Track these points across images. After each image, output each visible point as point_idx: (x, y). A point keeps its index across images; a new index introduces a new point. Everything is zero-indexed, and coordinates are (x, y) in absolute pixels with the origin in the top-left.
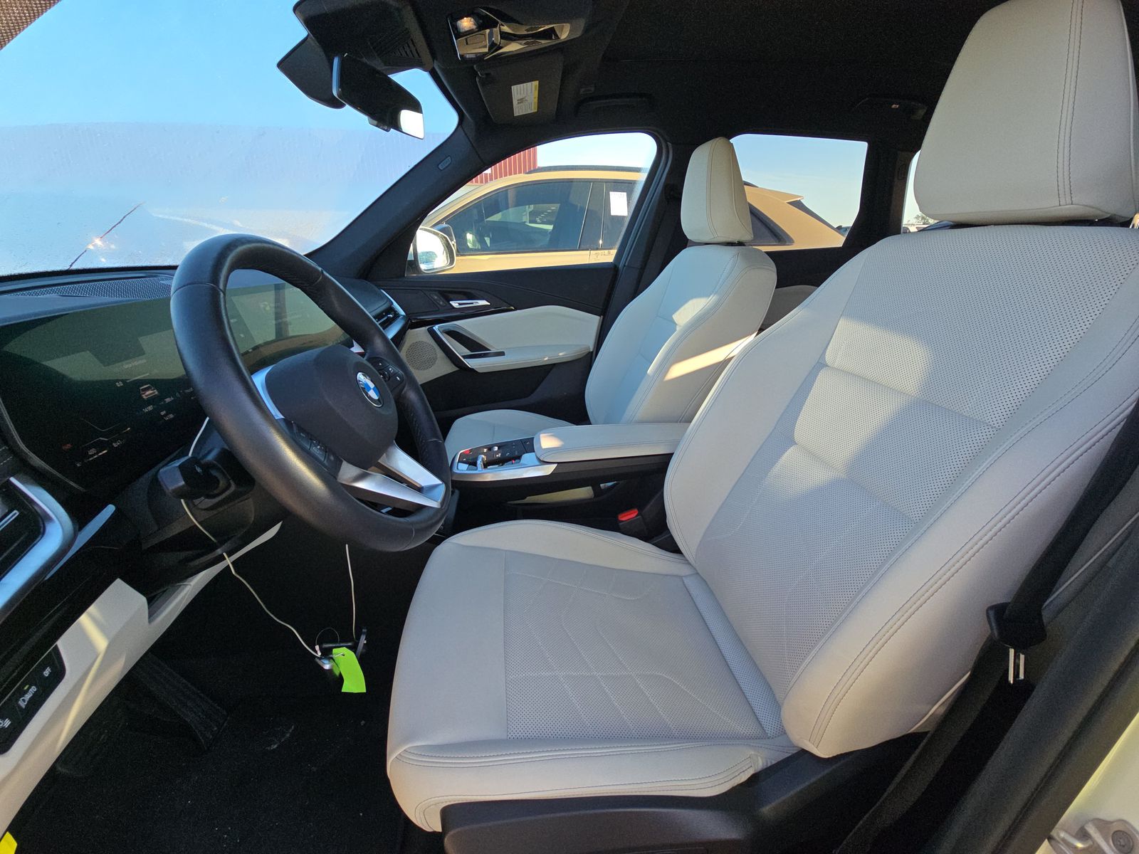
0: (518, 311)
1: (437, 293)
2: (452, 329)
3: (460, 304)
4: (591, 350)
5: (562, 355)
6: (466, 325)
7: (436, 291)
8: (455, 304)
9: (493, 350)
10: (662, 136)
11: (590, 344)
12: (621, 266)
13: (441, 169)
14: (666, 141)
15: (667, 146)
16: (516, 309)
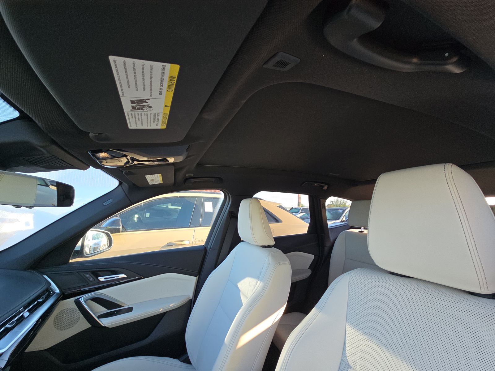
0: (146, 279)
1: (90, 273)
2: (96, 297)
3: (105, 279)
4: (191, 298)
5: (172, 305)
6: (108, 293)
7: (89, 271)
8: (102, 279)
9: (125, 307)
10: (227, 192)
11: (191, 295)
12: (208, 248)
13: (105, 205)
14: (228, 194)
15: (229, 196)
16: (144, 278)
